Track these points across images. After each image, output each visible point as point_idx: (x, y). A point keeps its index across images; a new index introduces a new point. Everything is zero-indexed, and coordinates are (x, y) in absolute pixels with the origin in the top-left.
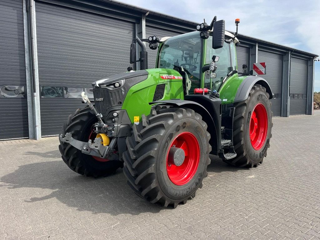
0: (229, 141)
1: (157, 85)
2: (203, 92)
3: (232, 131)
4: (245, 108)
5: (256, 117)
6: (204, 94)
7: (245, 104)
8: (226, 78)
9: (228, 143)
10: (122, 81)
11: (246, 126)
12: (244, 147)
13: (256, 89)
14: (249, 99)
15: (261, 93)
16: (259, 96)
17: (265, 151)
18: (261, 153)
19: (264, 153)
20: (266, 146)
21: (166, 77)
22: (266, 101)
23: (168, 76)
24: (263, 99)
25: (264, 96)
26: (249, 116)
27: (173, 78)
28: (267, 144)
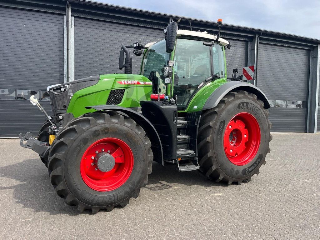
0: (192, 152)
1: (111, 91)
2: (158, 99)
3: (196, 141)
4: (216, 116)
5: (245, 128)
6: (159, 100)
7: (215, 113)
8: (203, 83)
9: (190, 154)
10: (67, 86)
11: (215, 137)
12: (213, 160)
13: (235, 96)
14: (222, 107)
15: (246, 100)
16: (241, 104)
17: (254, 168)
18: (246, 169)
19: (253, 170)
20: (257, 163)
21: (126, 83)
22: (257, 110)
23: (129, 81)
24: (250, 107)
25: (251, 104)
26: (222, 126)
27: (136, 83)
28: (259, 160)
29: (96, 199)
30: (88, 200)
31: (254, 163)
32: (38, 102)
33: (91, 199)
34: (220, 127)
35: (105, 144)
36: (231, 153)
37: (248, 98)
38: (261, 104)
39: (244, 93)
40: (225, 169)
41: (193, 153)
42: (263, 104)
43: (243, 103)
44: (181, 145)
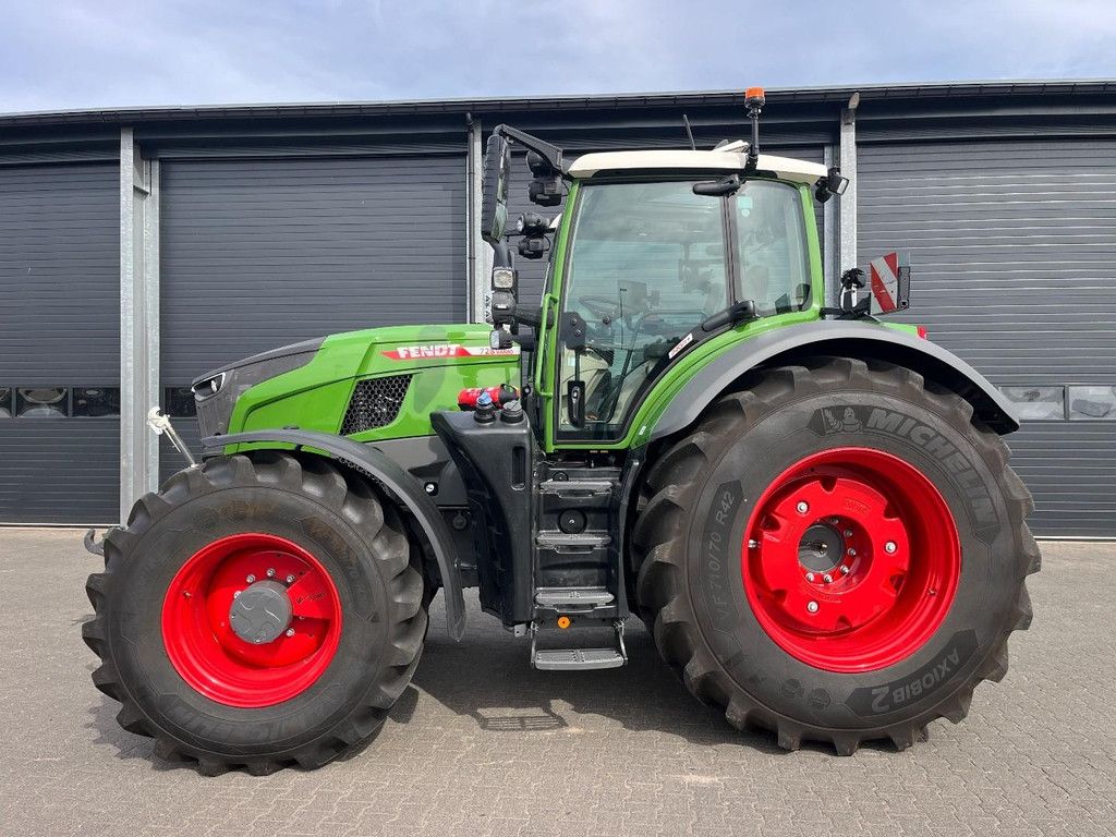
0: (604, 599)
1: (360, 382)
3: (618, 557)
4: (697, 466)
5: (893, 514)
7: (695, 451)
8: (690, 337)
10: (224, 374)
11: (696, 544)
12: (693, 636)
13: (796, 380)
14: (730, 428)
15: (856, 398)
16: (829, 414)
17: (926, 692)
18: (874, 692)
19: (914, 699)
20: (944, 668)
21: (414, 355)
22: (924, 436)
23: (424, 348)
24: (880, 426)
25: (889, 412)
26: (727, 501)
27: (452, 353)
28: (955, 658)
29: (209, 727)
30: (183, 726)
31: (927, 669)
32: (169, 425)
33: (194, 724)
34: (715, 507)
35: (279, 555)
36: (809, 617)
37: (872, 389)
38: (956, 413)
39: (847, 369)
40: (753, 680)
41: (607, 604)
42: (966, 409)
43: (838, 411)
44: (572, 571)
